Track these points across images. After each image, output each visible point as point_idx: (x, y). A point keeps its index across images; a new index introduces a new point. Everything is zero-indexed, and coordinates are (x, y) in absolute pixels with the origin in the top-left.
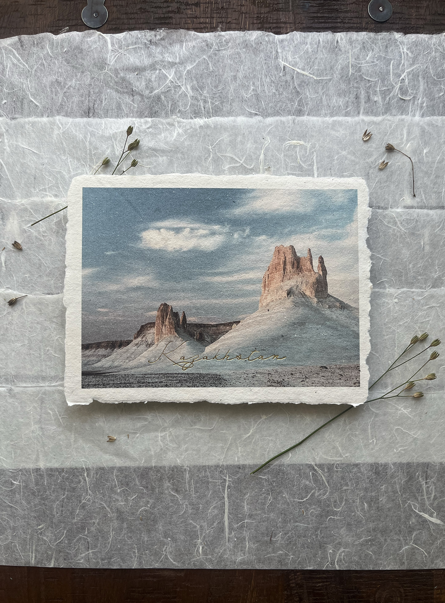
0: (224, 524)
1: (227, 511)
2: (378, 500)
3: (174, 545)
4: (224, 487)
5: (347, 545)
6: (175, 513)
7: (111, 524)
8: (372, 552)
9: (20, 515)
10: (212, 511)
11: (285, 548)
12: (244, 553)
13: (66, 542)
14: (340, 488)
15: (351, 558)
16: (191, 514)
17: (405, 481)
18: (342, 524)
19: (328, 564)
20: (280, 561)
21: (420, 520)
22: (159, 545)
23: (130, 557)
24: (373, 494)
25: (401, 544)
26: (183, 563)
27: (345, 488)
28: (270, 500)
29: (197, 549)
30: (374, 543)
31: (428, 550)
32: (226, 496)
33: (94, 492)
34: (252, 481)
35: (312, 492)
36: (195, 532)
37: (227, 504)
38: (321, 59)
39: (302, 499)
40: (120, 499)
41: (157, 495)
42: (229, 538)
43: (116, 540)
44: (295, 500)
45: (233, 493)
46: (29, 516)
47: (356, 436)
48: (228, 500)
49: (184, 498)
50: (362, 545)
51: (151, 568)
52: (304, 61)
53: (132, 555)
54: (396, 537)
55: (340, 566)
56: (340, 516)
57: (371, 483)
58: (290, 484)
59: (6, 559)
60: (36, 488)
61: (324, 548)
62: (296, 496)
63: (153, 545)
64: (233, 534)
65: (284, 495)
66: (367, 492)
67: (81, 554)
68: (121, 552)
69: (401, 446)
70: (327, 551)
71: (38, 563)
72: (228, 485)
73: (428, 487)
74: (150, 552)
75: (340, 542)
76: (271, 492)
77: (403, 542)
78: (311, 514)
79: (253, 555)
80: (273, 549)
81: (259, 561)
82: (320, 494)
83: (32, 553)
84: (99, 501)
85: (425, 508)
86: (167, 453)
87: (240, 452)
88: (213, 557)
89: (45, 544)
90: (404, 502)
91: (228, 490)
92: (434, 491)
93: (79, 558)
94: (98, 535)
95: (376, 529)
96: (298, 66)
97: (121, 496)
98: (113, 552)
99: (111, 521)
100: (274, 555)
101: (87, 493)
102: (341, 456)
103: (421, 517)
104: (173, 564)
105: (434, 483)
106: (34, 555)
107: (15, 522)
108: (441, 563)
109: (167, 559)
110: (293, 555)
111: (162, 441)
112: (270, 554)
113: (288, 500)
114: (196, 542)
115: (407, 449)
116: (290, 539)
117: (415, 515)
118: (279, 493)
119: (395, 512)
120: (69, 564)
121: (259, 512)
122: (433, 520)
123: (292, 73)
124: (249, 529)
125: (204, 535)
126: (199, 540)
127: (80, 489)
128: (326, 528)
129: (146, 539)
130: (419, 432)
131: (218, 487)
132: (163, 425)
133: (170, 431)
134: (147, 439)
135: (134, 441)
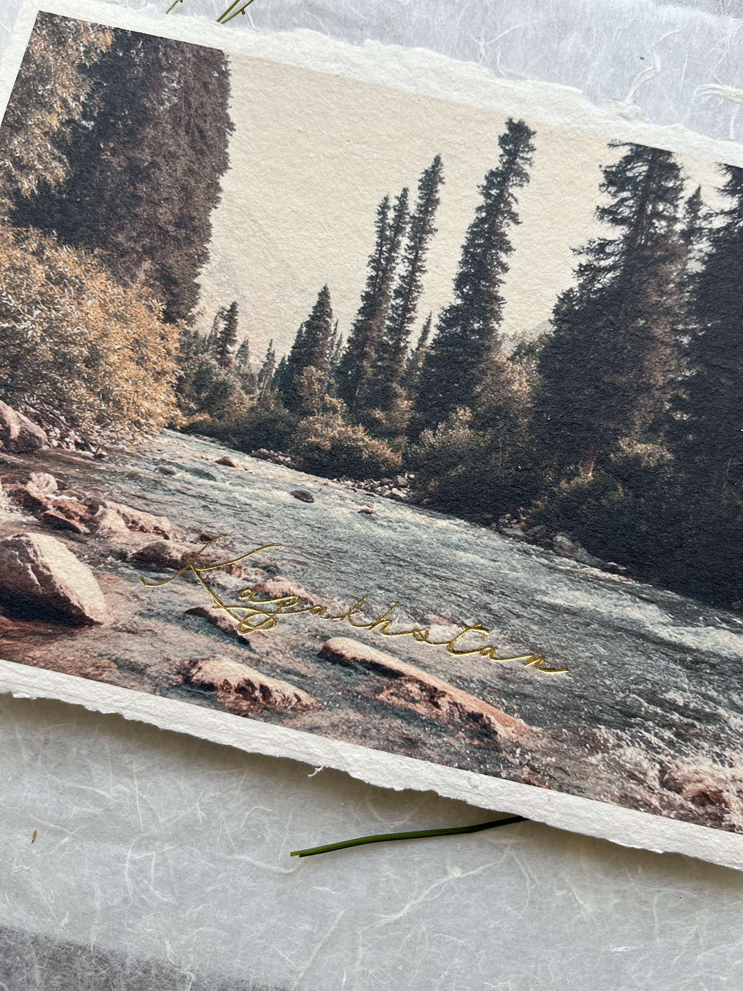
86: (140, 917)
111: (132, 876)
132: (146, 830)
133: (164, 853)
134: (89, 859)
135: (51, 857)
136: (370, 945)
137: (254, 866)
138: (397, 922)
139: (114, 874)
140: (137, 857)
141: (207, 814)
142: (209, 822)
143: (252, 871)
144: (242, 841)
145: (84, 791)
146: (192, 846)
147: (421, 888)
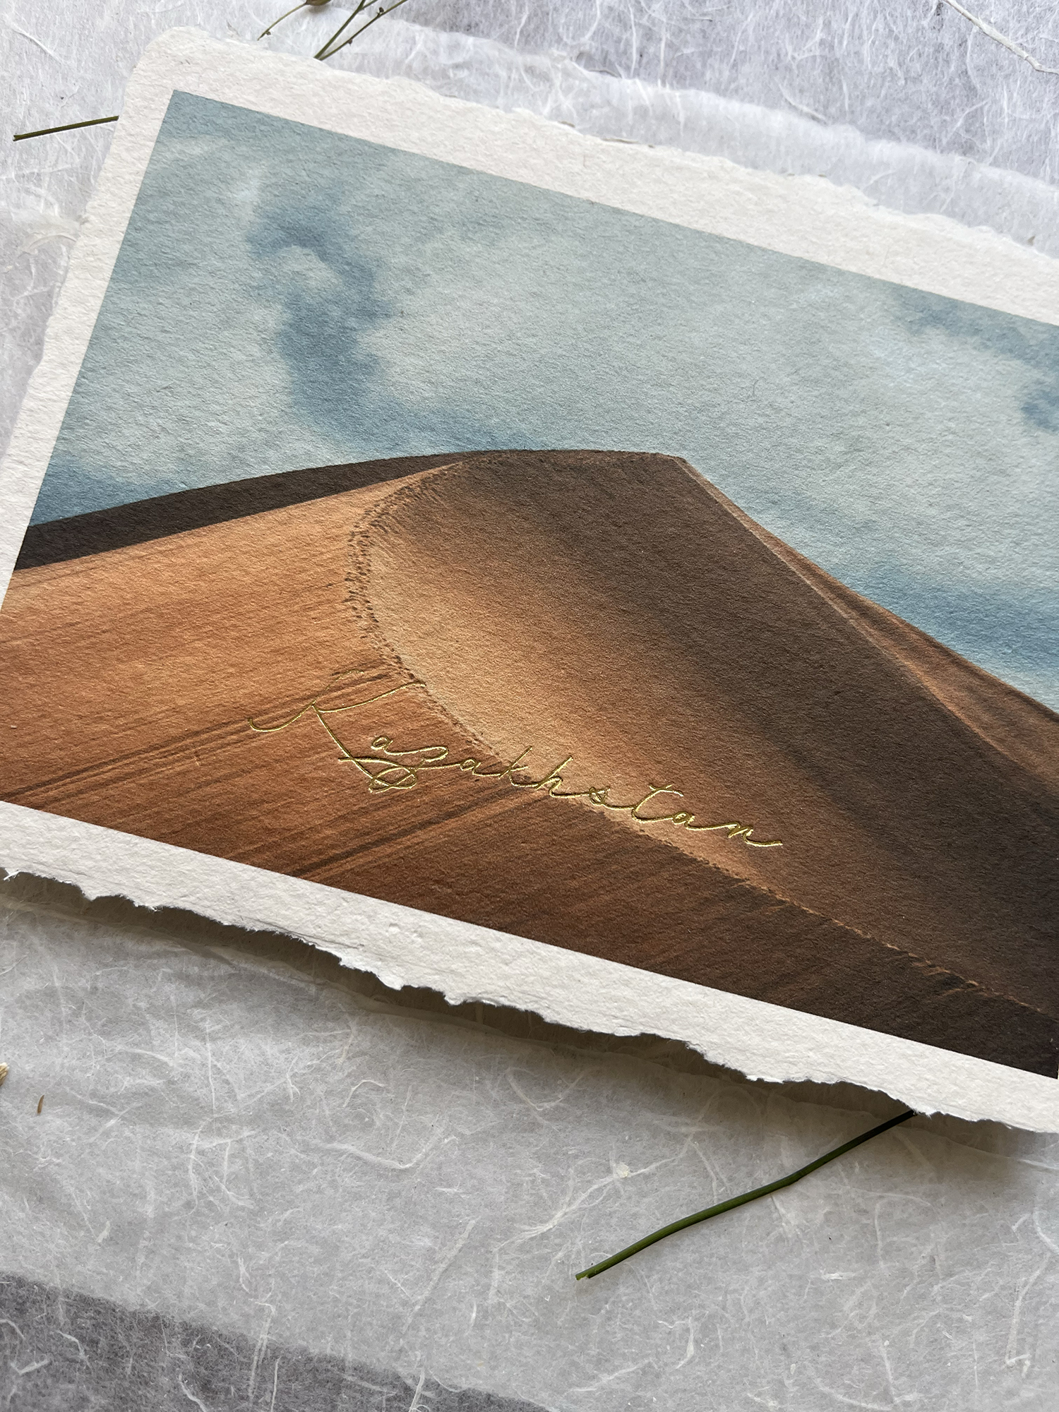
41: (127, 1384)
47: (961, 1329)
86: (204, 1227)
87: (492, 1292)
111: (197, 1168)
132: (220, 1109)
133: (241, 1140)
134: (143, 1149)
135: (91, 1145)
136: (509, 1268)
137: (359, 1158)
138: (544, 1236)
139: (174, 1168)
140: (206, 1145)
141: (301, 1088)
142: (302, 1099)
143: (356, 1165)
144: (345, 1126)
145: (140, 1056)
146: (280, 1132)
147: (576, 1190)
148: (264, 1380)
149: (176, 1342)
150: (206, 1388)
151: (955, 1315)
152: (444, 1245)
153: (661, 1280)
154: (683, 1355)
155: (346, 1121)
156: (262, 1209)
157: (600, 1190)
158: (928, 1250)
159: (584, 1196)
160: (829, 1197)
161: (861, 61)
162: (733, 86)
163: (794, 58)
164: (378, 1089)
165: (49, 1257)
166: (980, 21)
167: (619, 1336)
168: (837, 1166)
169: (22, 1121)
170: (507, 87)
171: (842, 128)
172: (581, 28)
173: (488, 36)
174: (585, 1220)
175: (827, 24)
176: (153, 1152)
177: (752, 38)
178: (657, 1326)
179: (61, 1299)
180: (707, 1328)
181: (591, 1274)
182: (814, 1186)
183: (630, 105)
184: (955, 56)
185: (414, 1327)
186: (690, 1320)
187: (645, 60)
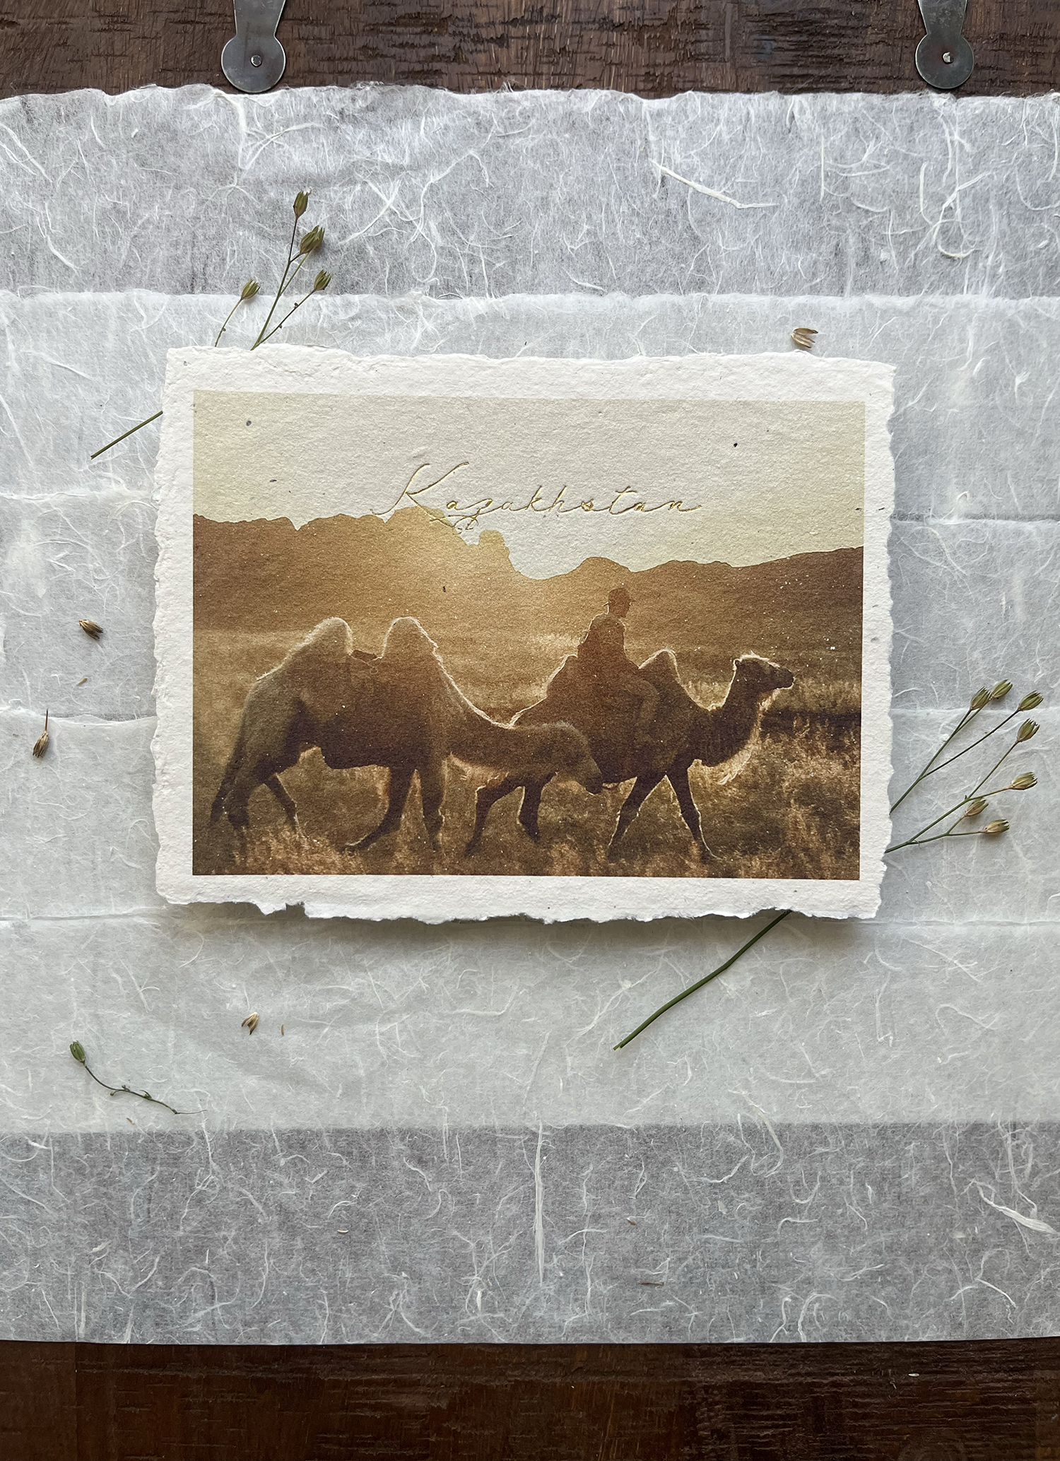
0: (533, 1238)
1: (539, 1207)
2: (900, 1177)
3: (415, 1289)
4: (532, 1151)
5: (826, 1285)
6: (417, 1213)
7: (265, 1240)
8: (884, 1298)
9: (50, 1220)
10: (503, 1209)
11: (680, 1293)
12: (582, 1307)
13: (160, 1283)
14: (808, 1150)
15: (836, 1315)
16: (456, 1214)
17: (964, 1132)
18: (813, 1236)
19: (781, 1330)
20: (666, 1325)
21: (999, 1224)
22: (381, 1288)
23: (312, 1318)
24: (888, 1163)
25: (955, 1281)
26: (439, 1330)
27: (821, 1150)
28: (642, 1180)
29: (471, 1297)
30: (889, 1278)
31: (1019, 1294)
32: (537, 1171)
33: (224, 1166)
34: (600, 1135)
35: (743, 1160)
36: (465, 1257)
37: (539, 1190)
38: (754, 158)
39: (718, 1178)
40: (286, 1181)
41: (375, 1172)
42: (546, 1270)
43: (278, 1278)
44: (703, 1179)
45: (553, 1164)
46: (71, 1223)
47: (846, 1027)
48: (543, 1182)
49: (438, 1179)
50: (861, 1283)
51: (362, 1342)
52: (710, 164)
53: (317, 1312)
54: (942, 1265)
55: (808, 1335)
56: (809, 1217)
57: (883, 1138)
58: (691, 1143)
59: (17, 1326)
60: (85, 1157)
61: (771, 1291)
62: (705, 1171)
63: (364, 1288)
64: (555, 1260)
65: (676, 1169)
66: (873, 1159)
67: (195, 1311)
68: (290, 1306)
69: (954, 1050)
70: (778, 1299)
71: (94, 1332)
72: (543, 1146)
73: (1018, 1146)
74: (360, 1305)
75: (808, 1278)
76: (646, 1161)
77: (959, 1276)
78: (740, 1214)
79: (602, 1311)
80: (651, 1296)
81: (618, 1323)
82: (762, 1166)
83: (79, 1310)
84: (237, 1187)
85: (1011, 1195)
87: (569, 1069)
88: (509, 1317)
89: (110, 1289)
90: (962, 1182)
91: (541, 1157)
92: (1031, 1156)
93: (190, 1321)
94: (235, 1267)
95: (895, 1247)
96: (697, 174)
97: (288, 1175)
98: (272, 1307)
99: (266, 1231)
100: (652, 1309)
101: (207, 1167)
102: (810, 1074)
103: (1001, 1216)
104: (414, 1334)
105: (1032, 1136)
106: (83, 1314)
107: (37, 1238)
108: (1050, 1325)
109: (399, 1322)
110: (698, 1309)
112: (643, 1307)
113: (686, 1180)
114: (467, 1281)
115: (968, 1056)
116: (690, 1272)
117: (987, 1212)
118: (664, 1164)
119: (938, 1207)
120: (168, 1335)
121: (617, 1209)
122: (1030, 1223)
123: (683, 192)
124: (594, 1249)
125: (486, 1263)
126: (475, 1277)
127: (192, 1159)
128: (776, 1244)
129: (349, 1275)
130: (997, 1017)
131: (518, 1151)
148: (452, 1149)
149: (397, 1140)
150: (420, 1162)
151: (840, 1020)
152: (534, 1050)
153: (664, 1040)
154: (686, 1078)
155: (461, 996)
156: (425, 1057)
157: (616, 999)
158: (816, 985)
159: (608, 1004)
160: (750, 970)
161: (617, 239)
162: (536, 281)
163: (572, 250)
164: (474, 974)
165: (312, 1113)
166: (692, 183)
167: (647, 1075)
168: (752, 950)
169: (275, 1041)
170: (389, 324)
171: (615, 294)
172: (425, 269)
173: (366, 291)
174: (612, 1017)
175: (589, 217)
176: (355, 1040)
177: (541, 243)
178: (667, 1065)
179: (325, 1134)
180: (696, 1059)
181: (622, 1046)
182: (741, 965)
183: (472, 316)
184: (679, 217)
185: (528, 1099)
186: (686, 1058)
187: (474, 279)
